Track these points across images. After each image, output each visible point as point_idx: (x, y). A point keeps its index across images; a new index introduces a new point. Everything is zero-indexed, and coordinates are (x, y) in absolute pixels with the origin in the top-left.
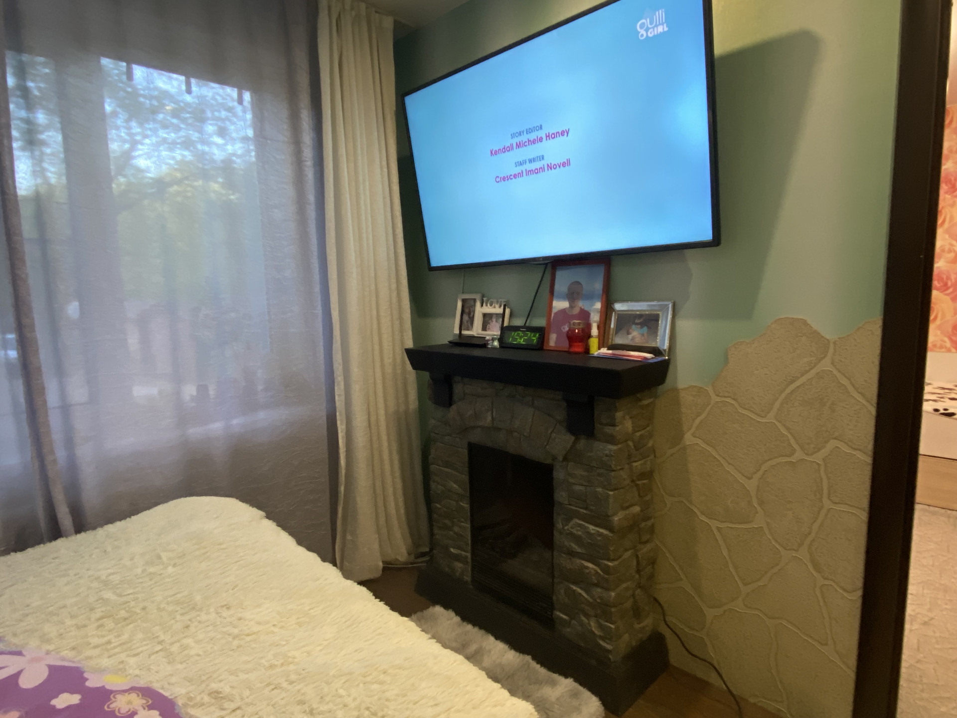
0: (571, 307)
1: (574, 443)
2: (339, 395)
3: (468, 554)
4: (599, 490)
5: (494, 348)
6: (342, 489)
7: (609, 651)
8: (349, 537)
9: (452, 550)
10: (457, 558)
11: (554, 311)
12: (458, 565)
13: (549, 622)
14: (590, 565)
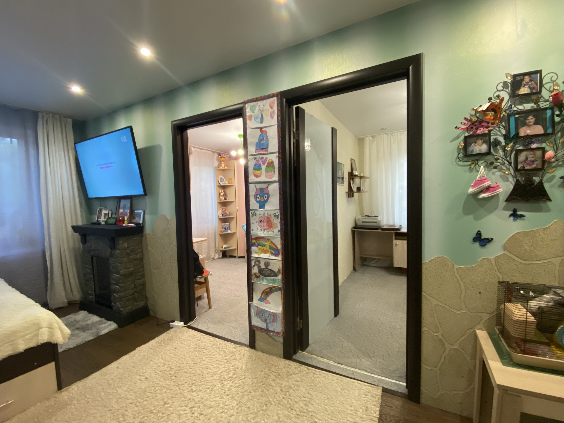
0: (124, 211)
1: (111, 251)
2: (47, 243)
3: (92, 292)
4: (117, 264)
5: (103, 224)
6: (49, 275)
7: (122, 311)
8: (52, 292)
9: (89, 292)
10: (91, 294)
11: (120, 212)
12: (91, 297)
13: (111, 307)
14: (117, 287)
